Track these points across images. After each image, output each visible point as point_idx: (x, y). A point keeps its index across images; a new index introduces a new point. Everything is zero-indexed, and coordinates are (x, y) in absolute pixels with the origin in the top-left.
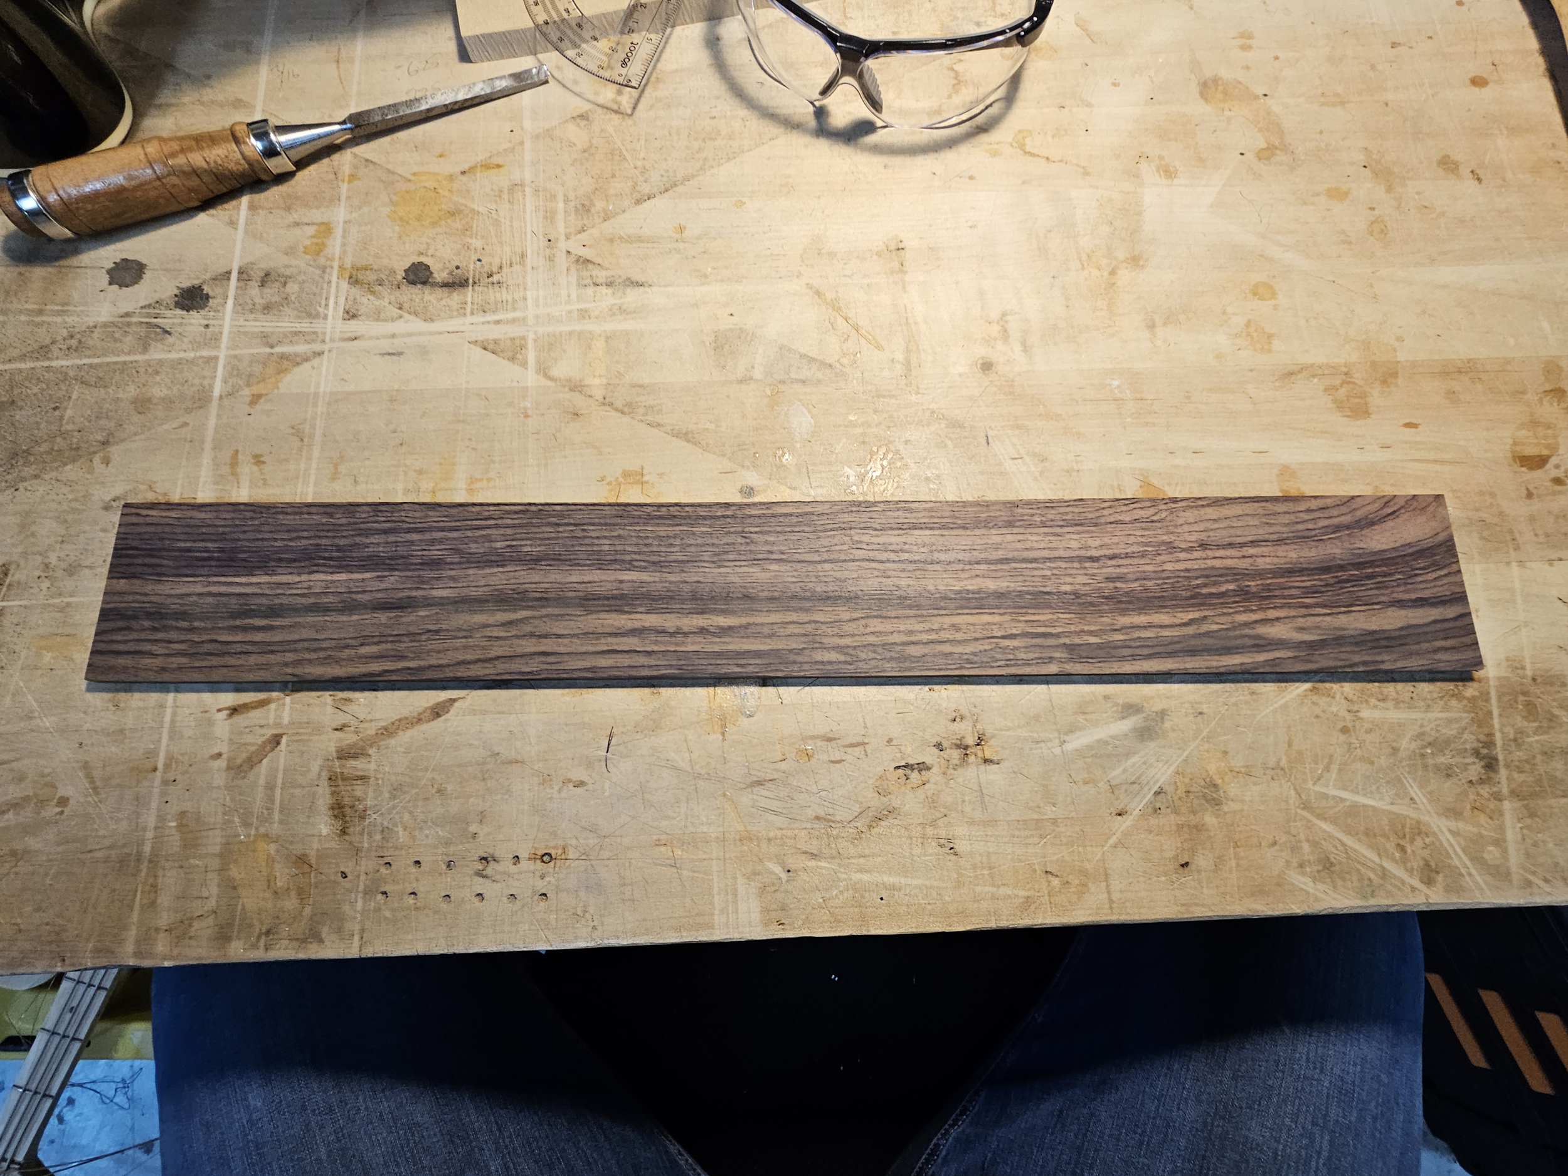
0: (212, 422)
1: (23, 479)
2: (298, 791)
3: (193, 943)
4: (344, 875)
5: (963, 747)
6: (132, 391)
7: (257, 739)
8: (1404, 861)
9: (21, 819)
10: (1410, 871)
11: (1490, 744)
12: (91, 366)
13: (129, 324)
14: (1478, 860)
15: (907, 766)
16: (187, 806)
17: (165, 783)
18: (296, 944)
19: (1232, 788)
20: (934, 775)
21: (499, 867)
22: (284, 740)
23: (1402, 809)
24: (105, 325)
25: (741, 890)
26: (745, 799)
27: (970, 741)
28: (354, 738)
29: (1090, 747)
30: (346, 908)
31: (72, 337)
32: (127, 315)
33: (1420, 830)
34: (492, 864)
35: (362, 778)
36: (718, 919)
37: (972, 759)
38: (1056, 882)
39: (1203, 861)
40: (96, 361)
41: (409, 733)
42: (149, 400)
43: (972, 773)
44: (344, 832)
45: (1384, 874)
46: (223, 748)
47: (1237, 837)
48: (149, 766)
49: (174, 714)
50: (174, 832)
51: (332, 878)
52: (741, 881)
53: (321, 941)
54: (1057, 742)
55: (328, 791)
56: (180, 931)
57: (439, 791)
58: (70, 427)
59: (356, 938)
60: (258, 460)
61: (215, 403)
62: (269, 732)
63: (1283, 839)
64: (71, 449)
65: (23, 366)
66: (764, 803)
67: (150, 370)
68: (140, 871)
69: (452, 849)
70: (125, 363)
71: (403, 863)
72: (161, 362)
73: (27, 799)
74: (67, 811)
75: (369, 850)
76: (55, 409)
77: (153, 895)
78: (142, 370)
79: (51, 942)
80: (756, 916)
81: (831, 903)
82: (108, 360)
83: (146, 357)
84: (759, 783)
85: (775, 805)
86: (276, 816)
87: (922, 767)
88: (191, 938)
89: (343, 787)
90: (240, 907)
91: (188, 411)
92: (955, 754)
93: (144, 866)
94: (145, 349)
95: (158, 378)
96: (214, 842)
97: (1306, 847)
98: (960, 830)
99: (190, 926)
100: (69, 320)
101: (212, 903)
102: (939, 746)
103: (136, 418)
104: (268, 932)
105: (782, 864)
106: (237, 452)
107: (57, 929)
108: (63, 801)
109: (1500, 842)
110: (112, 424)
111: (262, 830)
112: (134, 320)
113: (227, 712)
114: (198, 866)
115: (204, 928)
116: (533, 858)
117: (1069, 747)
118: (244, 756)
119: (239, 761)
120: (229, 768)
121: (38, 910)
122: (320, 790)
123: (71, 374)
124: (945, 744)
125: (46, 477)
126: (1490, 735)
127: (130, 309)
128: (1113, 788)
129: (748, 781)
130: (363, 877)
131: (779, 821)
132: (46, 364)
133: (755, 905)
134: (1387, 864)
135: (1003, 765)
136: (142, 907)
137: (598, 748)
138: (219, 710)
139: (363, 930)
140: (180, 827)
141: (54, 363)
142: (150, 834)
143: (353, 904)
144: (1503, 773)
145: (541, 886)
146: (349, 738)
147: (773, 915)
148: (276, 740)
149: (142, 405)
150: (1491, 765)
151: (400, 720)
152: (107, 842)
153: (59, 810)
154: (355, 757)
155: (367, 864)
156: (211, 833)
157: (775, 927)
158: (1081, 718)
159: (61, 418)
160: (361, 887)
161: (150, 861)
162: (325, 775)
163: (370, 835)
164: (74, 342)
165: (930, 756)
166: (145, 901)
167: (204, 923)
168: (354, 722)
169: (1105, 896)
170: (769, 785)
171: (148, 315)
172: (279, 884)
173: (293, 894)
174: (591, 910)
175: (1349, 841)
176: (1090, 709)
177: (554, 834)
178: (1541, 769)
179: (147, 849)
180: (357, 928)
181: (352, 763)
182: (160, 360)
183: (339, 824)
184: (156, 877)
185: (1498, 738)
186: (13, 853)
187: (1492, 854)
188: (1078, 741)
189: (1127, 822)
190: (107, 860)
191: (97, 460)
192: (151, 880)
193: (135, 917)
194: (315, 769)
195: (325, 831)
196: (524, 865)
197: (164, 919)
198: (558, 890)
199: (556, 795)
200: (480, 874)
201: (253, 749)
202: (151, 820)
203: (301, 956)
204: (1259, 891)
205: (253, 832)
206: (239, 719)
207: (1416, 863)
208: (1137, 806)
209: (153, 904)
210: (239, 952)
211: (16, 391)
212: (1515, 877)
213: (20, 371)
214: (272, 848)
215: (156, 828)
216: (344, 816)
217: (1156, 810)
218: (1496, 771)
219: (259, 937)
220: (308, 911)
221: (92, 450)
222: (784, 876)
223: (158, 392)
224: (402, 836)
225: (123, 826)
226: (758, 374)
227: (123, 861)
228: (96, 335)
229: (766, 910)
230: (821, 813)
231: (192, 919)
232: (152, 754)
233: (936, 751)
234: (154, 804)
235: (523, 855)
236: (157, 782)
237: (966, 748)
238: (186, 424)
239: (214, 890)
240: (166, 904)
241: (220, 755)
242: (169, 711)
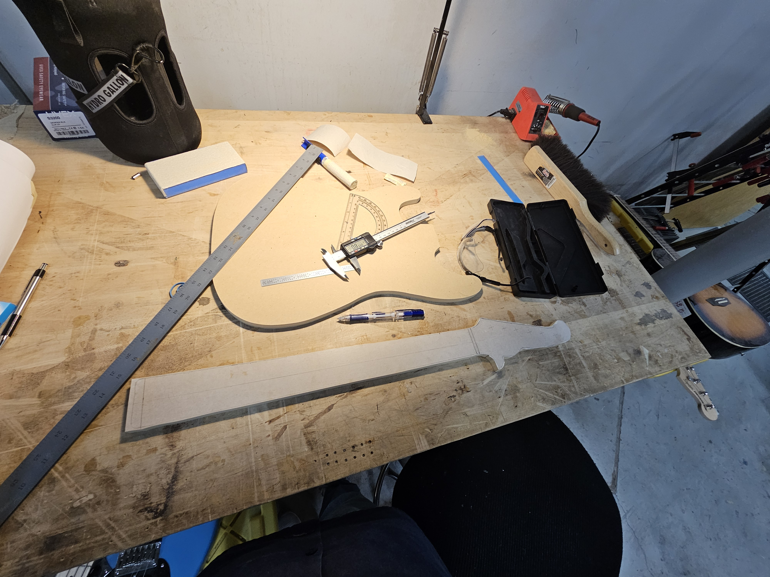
0: (242, 340)
1: (185, 366)
2: (296, 440)
3: (275, 493)
4: (316, 461)
5: (461, 389)
6: (214, 335)
7: (279, 428)
8: (558, 395)
9: (211, 469)
10: (560, 397)
11: (565, 365)
12: (199, 329)
13: (209, 316)
14: (571, 391)
15: (450, 397)
16: (263, 453)
17: (255, 448)
18: (306, 485)
19: (520, 386)
20: (457, 397)
21: (358, 448)
22: (288, 427)
23: (554, 383)
24: (201, 317)
25: (421, 438)
26: (415, 414)
27: (463, 387)
28: (308, 421)
29: (488, 383)
30: (319, 470)
31: (191, 322)
32: (207, 313)
33: (558, 387)
34: (356, 448)
35: (313, 432)
36: (417, 447)
37: (464, 392)
38: (491, 417)
39: (519, 404)
40: (201, 328)
41: (323, 416)
42: (221, 337)
43: (466, 395)
44: (312, 449)
45: (555, 399)
46: (270, 433)
47: (525, 397)
48: (248, 443)
49: (252, 427)
50: (261, 461)
51: (312, 462)
52: (420, 436)
53: (314, 482)
54: (481, 383)
55: (304, 438)
56: (272, 490)
57: (336, 431)
58: (197, 348)
59: (324, 478)
60: (259, 348)
61: (242, 335)
62: (282, 426)
63: (533, 395)
64: (199, 355)
65: (177, 333)
66: (420, 414)
67: (219, 328)
68: (254, 476)
69: (344, 446)
70: (210, 327)
71: (331, 453)
72: (222, 325)
73: (212, 462)
74: (226, 463)
75: (321, 452)
76: (191, 343)
77: (260, 482)
78: (216, 328)
79: (231, 504)
80: (426, 444)
81: (443, 435)
82: (205, 327)
83: (217, 324)
84: (417, 409)
85: (422, 414)
86: (291, 449)
87: (454, 396)
88: (274, 492)
89: (309, 436)
90: (287, 478)
91: (234, 338)
92: (460, 391)
93: (254, 474)
94: (216, 322)
95: (222, 330)
96: (274, 461)
97: (539, 396)
98: (466, 410)
99: (274, 488)
100: (189, 317)
101: (278, 479)
102: (456, 390)
103: (218, 342)
104: (297, 484)
105: (429, 428)
106: (252, 347)
107: (232, 500)
108: (223, 461)
109: (574, 386)
110: (211, 346)
111: (288, 454)
112: (210, 314)
113: (268, 423)
114: (271, 470)
115: (278, 487)
116: (366, 442)
117: (484, 384)
118: (277, 434)
119: (276, 436)
120: (273, 439)
121: (224, 495)
122: (302, 438)
123: (194, 333)
124: (457, 389)
125: (193, 364)
126: (565, 363)
127: (208, 311)
128: (496, 392)
129: (415, 409)
130: (321, 460)
131: (424, 418)
132: (185, 331)
133: (425, 441)
134: (555, 396)
135: (471, 391)
136: (257, 486)
137: (375, 409)
138: (266, 422)
139: (325, 476)
140: (263, 459)
141: (187, 330)
142: (254, 464)
143: (320, 468)
144: (569, 370)
145: (370, 450)
146: (307, 421)
147: (431, 442)
148: (285, 427)
149: (219, 338)
150: (566, 369)
151: (320, 413)
152: (241, 470)
153: (223, 463)
154: (309, 426)
155: (321, 456)
156: (273, 459)
157: (432, 445)
158: (485, 377)
159: (194, 346)
160: (321, 463)
161: (256, 472)
162: (302, 434)
163: (320, 448)
164: (192, 323)
165: (454, 393)
166: (257, 484)
167: (277, 486)
168: (307, 417)
169: (502, 418)
170: (420, 409)
171: (214, 312)
172: (297, 469)
173: (302, 470)
174: (385, 453)
175: (546, 393)
176: (486, 374)
177: (370, 435)
178: (576, 368)
179: (254, 468)
180: (323, 475)
181: (309, 429)
182: (221, 325)
183: (310, 447)
184: (259, 476)
185: (566, 363)
186: (211, 480)
187: (573, 389)
188: (486, 382)
189: (502, 398)
190: (242, 475)
191: (208, 356)
192: (258, 478)
193: (256, 490)
194: (299, 432)
195: (306, 449)
196: (364, 445)
197: (265, 488)
198: (375, 449)
199: (368, 424)
200: (353, 451)
201: (279, 431)
202: (253, 460)
203: (310, 487)
204: (533, 409)
205: (285, 455)
206: (273, 424)
207: (560, 394)
208: (502, 394)
209: (260, 484)
210: (290, 492)
211: (177, 340)
212: (578, 393)
213: (177, 334)
214: (292, 459)
215: (255, 462)
216: (311, 444)
217: (507, 395)
218: (568, 370)
219: (295, 486)
220: (307, 474)
221: (206, 354)
222: (430, 431)
223: (222, 334)
224: (329, 446)
225: (245, 463)
226: (388, 306)
227: (247, 474)
228: (199, 320)
229: (428, 441)
230: (434, 413)
231: (273, 486)
232: (248, 440)
233: (455, 391)
234: (253, 455)
235: (364, 442)
236: (252, 448)
237: (462, 389)
238: (234, 342)
239: (278, 476)
240: (264, 483)
241: (269, 435)
242: (250, 426)
